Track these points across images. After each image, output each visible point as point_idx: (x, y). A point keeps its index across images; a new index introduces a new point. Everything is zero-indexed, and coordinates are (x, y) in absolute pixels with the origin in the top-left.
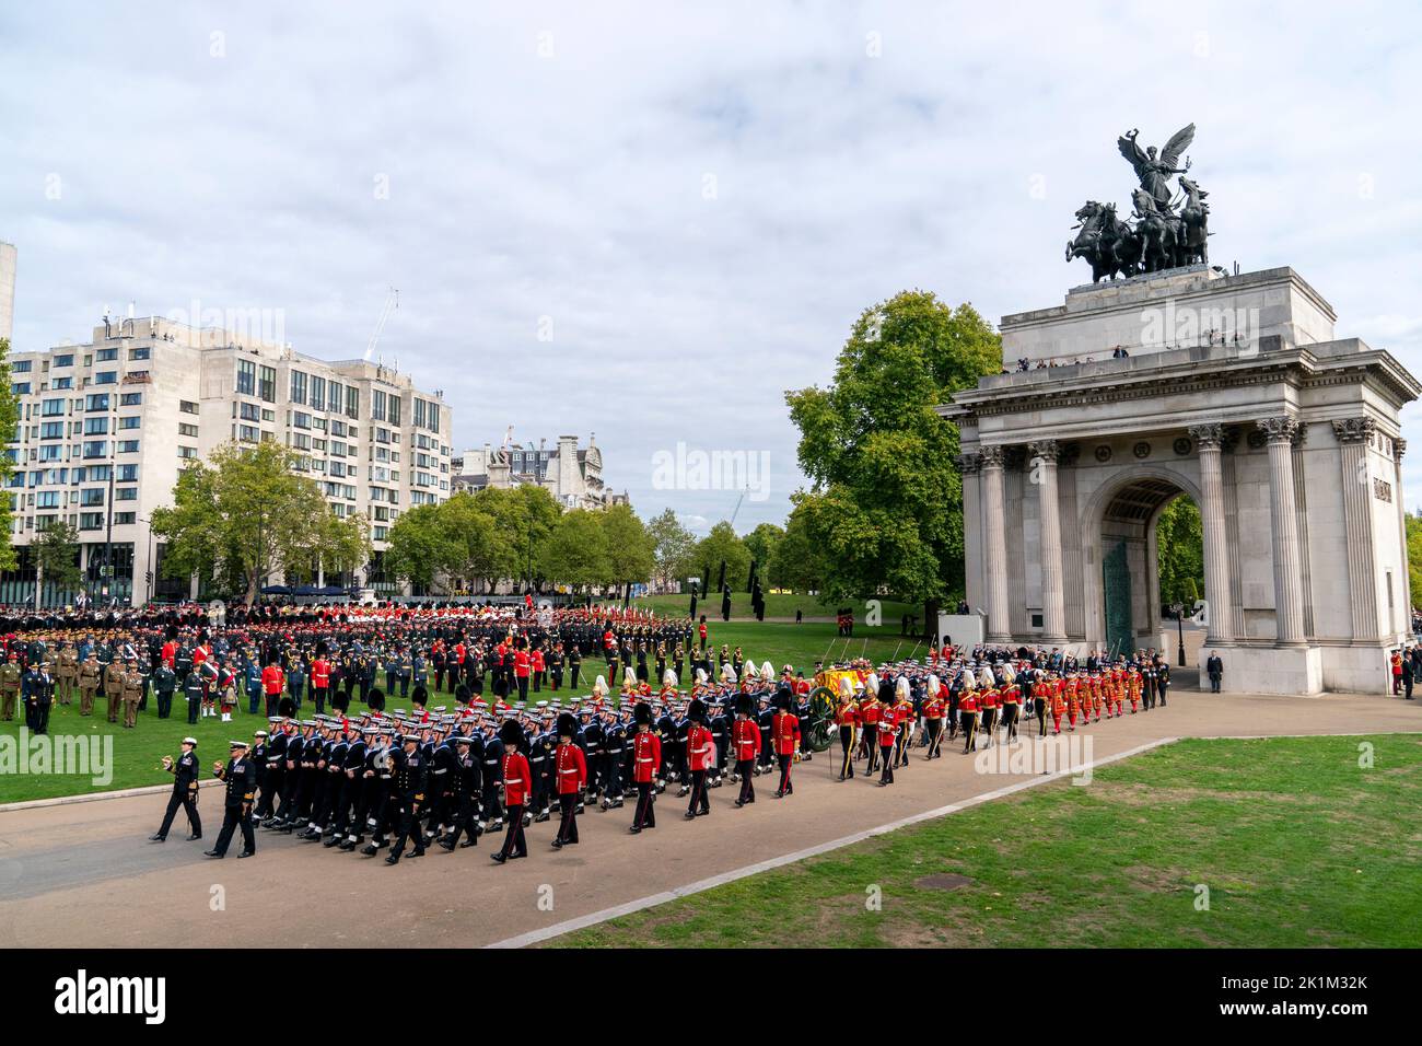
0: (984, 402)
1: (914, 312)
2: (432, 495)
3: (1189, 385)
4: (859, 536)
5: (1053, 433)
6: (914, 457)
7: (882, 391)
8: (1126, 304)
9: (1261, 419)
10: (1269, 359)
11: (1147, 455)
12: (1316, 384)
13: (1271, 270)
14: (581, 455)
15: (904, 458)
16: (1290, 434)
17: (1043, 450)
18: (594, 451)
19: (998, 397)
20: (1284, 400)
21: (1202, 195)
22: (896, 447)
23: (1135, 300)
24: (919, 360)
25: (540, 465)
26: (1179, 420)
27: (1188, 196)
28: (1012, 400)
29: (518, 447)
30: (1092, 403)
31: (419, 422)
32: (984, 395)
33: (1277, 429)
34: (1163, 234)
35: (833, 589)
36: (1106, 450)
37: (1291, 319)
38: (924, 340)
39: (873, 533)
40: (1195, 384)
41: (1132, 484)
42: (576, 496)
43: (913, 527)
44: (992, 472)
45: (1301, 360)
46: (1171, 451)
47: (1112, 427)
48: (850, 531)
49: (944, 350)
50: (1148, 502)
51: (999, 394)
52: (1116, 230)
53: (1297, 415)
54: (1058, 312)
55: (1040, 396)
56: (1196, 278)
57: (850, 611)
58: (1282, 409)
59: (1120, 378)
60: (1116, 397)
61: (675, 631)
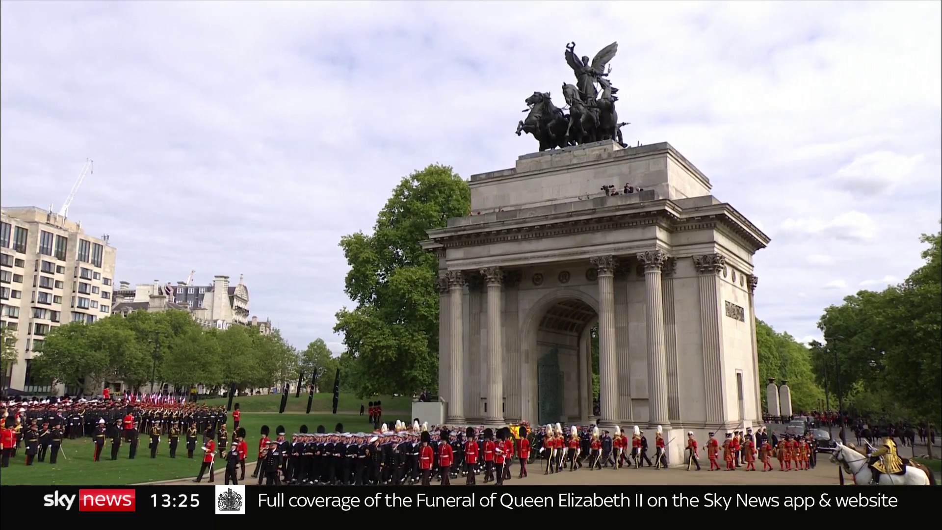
0: (449, 237)
1: (434, 180)
2: (92, 316)
3: (591, 226)
4: (381, 344)
5: (498, 261)
6: (426, 286)
7: (409, 237)
8: (556, 168)
9: (640, 252)
10: (643, 207)
11: (567, 281)
12: (683, 228)
13: (654, 144)
14: (231, 291)
15: (417, 286)
16: (661, 264)
17: (490, 274)
18: (242, 287)
19: (460, 233)
20: (656, 238)
21: (615, 91)
22: (411, 277)
23: (563, 165)
24: (435, 214)
25: (198, 296)
26: (584, 253)
27: (603, 90)
28: (469, 235)
29: (183, 283)
30: (525, 239)
31: (83, 258)
32: (449, 232)
33: (651, 260)
34: (583, 117)
35: (363, 385)
36: (540, 277)
37: (667, 181)
38: (441, 199)
39: (392, 342)
40: (595, 226)
41: (559, 304)
42: (224, 321)
43: (423, 338)
44: (454, 291)
45: (667, 208)
46: (584, 278)
47: (539, 257)
48: (375, 340)
49: (455, 209)
50: (578, 319)
51: (460, 231)
52: (552, 113)
53: (669, 251)
54: (510, 173)
55: (488, 232)
56: (605, 150)
57: (379, 403)
58: (655, 245)
59: (542, 220)
60: (541, 235)
61: (208, 415)
